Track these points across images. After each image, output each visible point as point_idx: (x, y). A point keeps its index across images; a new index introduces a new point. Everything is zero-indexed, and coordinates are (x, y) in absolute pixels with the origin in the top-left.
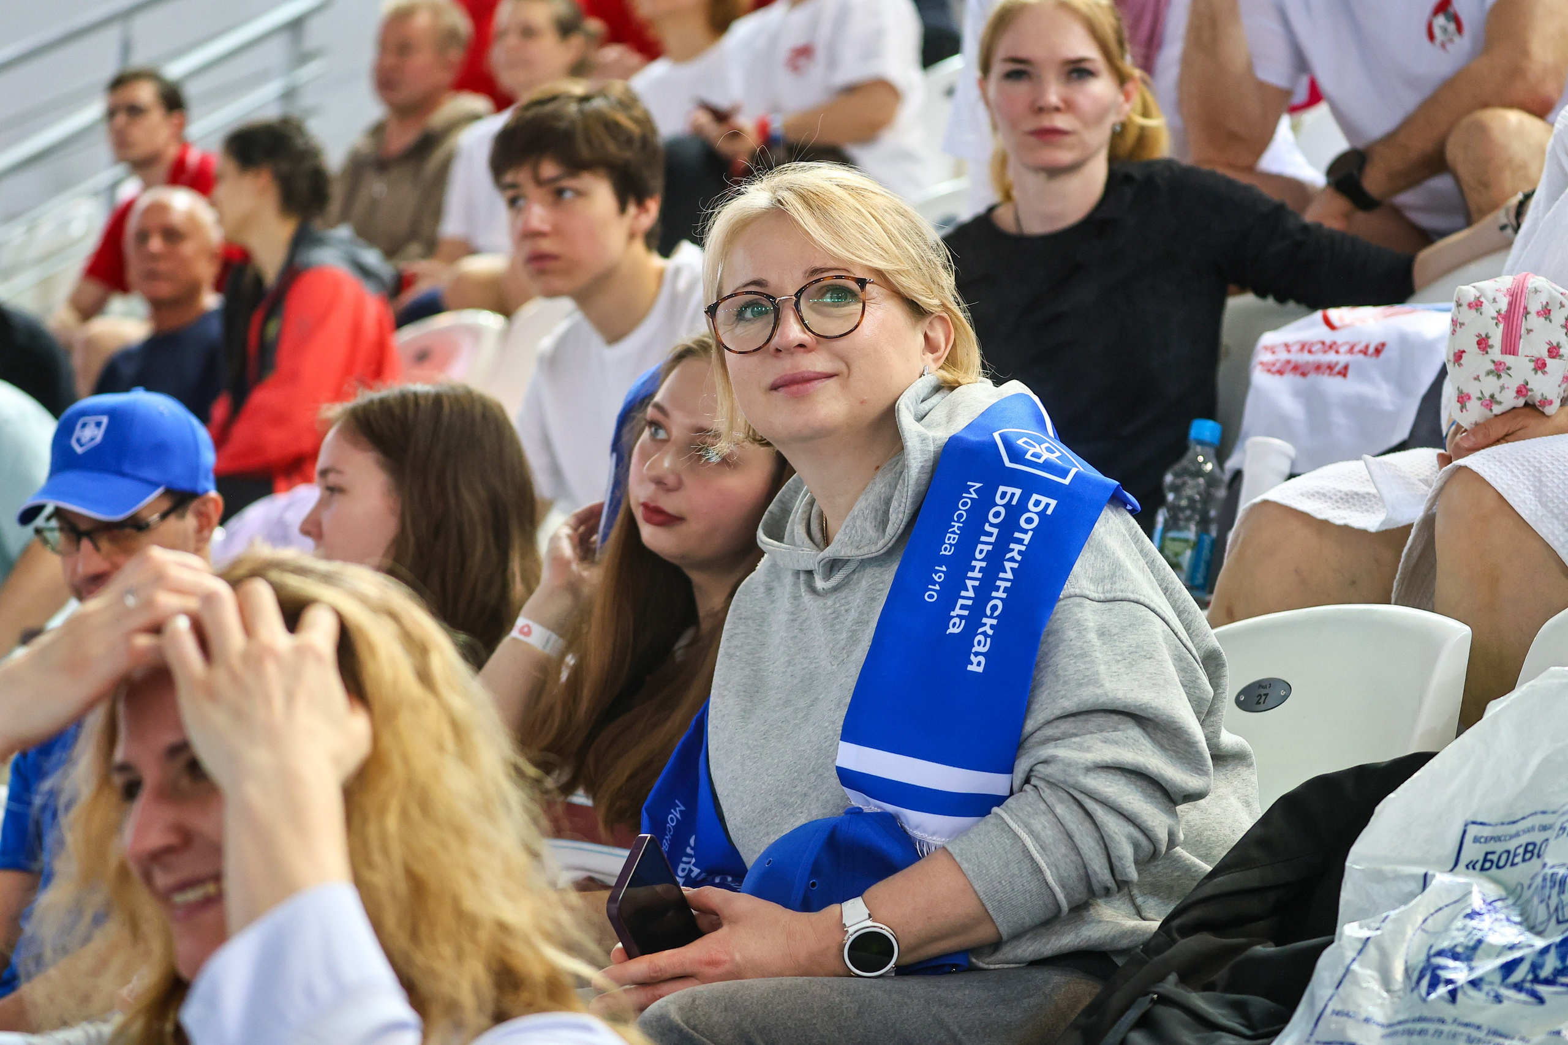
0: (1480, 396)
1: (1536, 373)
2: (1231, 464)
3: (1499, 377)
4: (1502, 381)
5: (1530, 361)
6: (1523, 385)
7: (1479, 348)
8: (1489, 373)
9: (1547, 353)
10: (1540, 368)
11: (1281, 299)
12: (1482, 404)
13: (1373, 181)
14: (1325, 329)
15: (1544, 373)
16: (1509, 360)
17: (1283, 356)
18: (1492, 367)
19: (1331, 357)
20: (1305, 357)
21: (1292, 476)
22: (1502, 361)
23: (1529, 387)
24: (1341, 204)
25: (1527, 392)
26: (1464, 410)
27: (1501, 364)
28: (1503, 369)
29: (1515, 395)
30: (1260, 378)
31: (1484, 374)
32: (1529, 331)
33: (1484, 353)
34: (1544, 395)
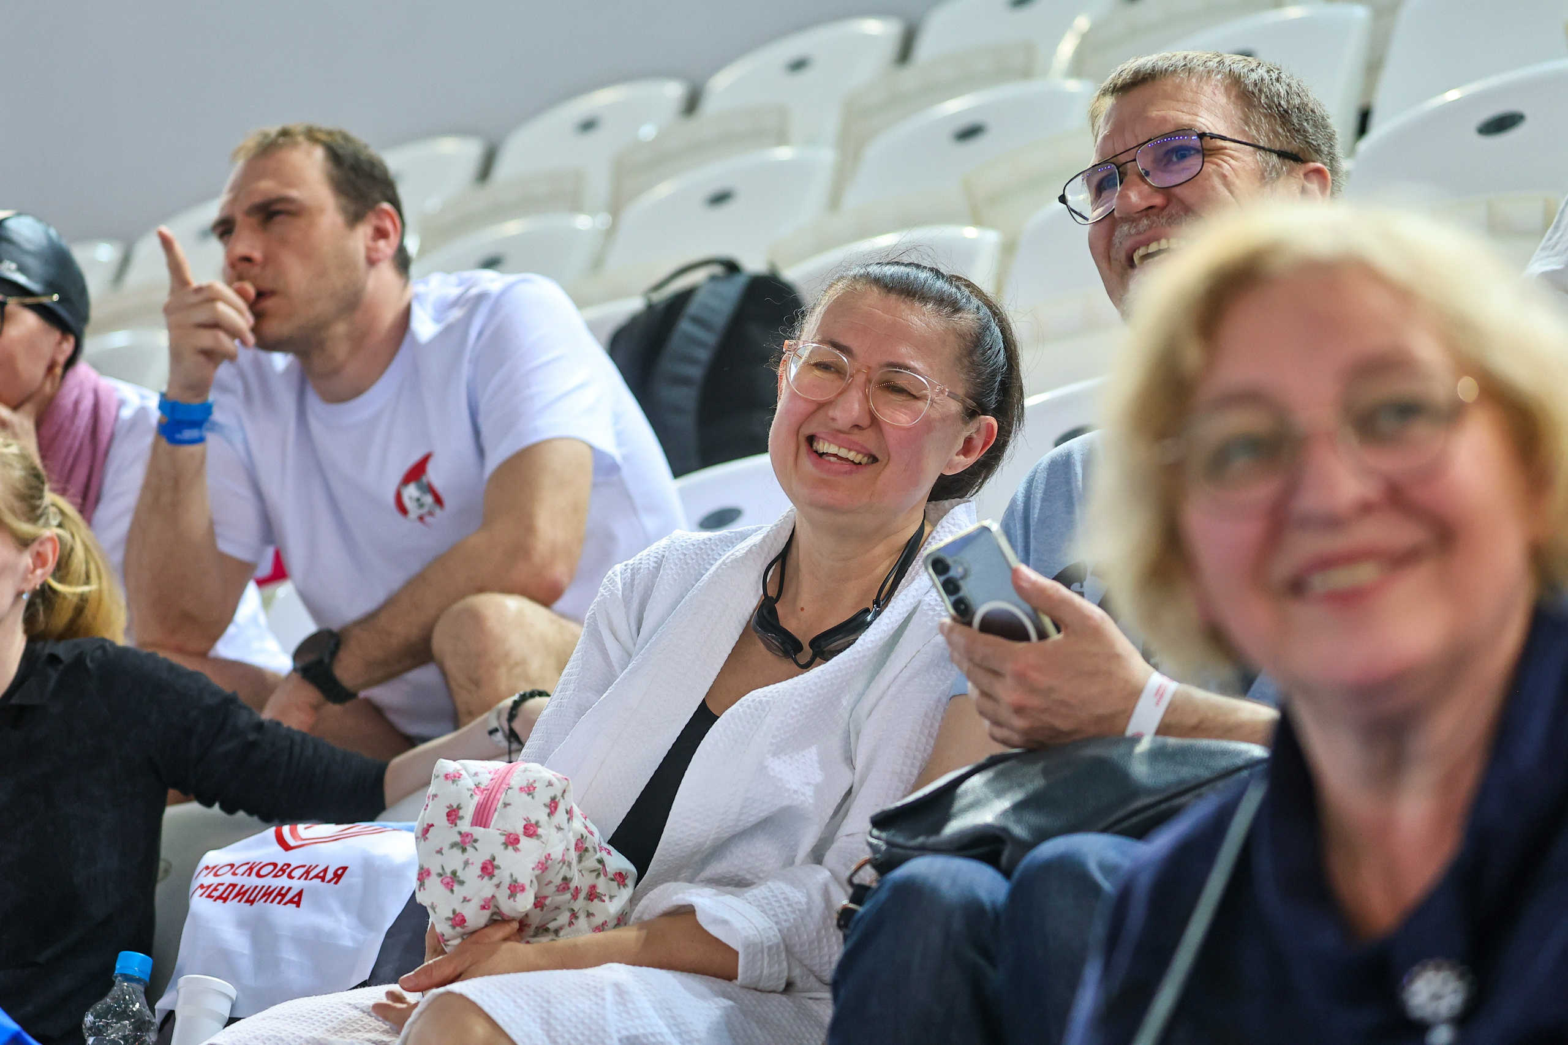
0: (440, 871)
1: (506, 848)
2: (162, 1004)
3: (464, 850)
4: (466, 856)
5: (500, 834)
6: (489, 860)
7: (448, 820)
8: (454, 845)
9: (523, 830)
10: (512, 844)
11: (229, 809)
12: (442, 882)
13: (347, 670)
14: (278, 848)
15: (516, 850)
16: (478, 832)
17: (228, 879)
18: (458, 839)
19: (283, 882)
20: (253, 881)
21: (232, 1020)
22: (470, 832)
23: (496, 863)
24: (309, 694)
25: (493, 870)
26: (422, 889)
27: (467, 836)
28: (469, 842)
29: (480, 873)
30: (199, 904)
31: (448, 846)
32: (506, 805)
33: (453, 825)
34: (514, 877)
